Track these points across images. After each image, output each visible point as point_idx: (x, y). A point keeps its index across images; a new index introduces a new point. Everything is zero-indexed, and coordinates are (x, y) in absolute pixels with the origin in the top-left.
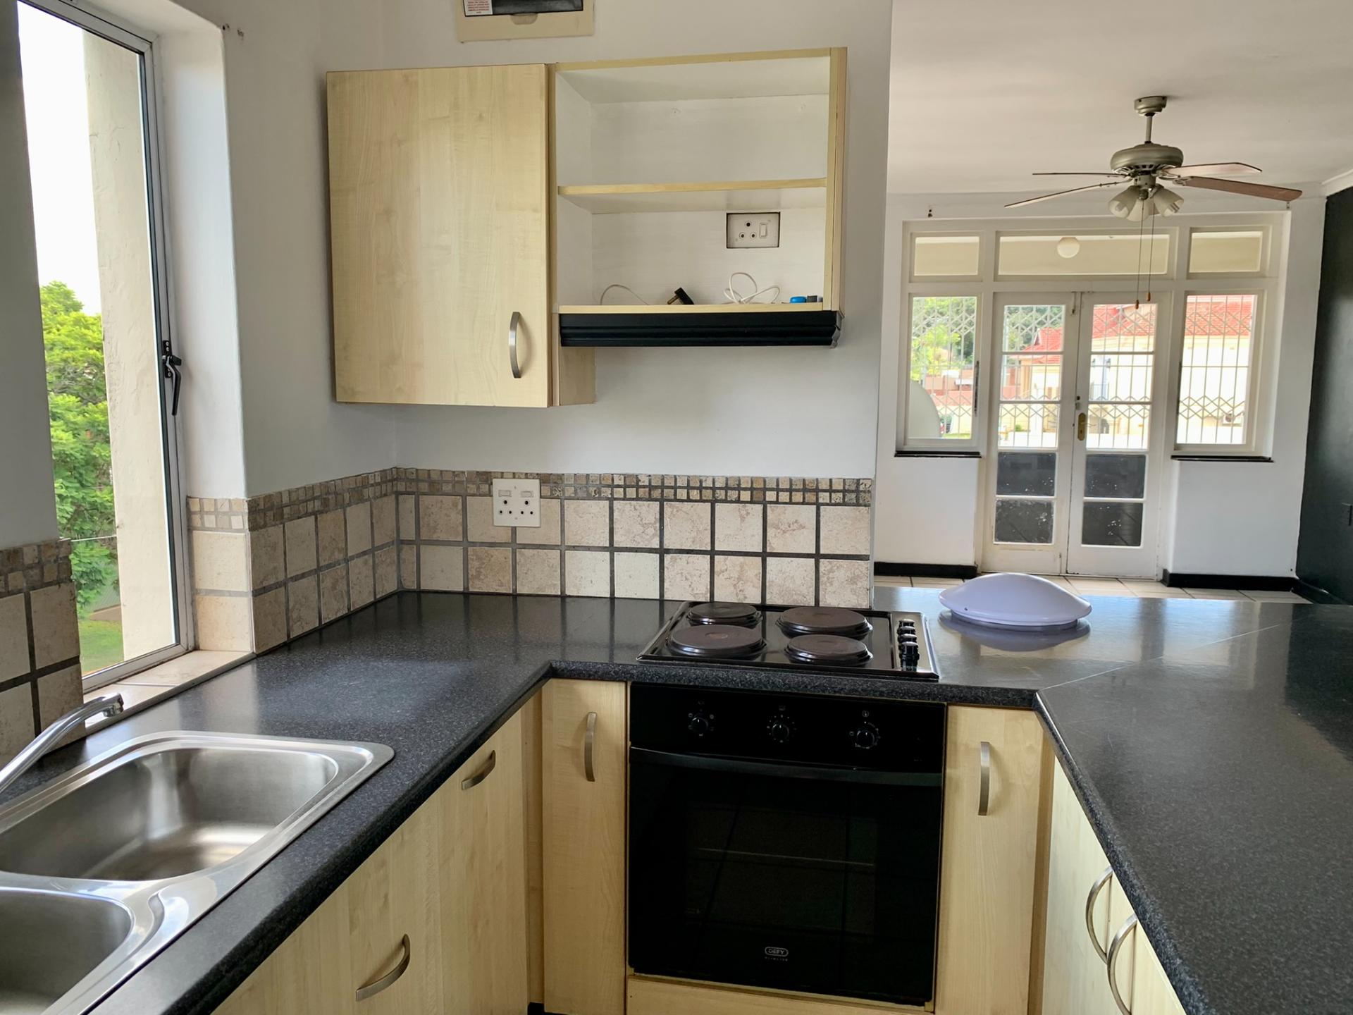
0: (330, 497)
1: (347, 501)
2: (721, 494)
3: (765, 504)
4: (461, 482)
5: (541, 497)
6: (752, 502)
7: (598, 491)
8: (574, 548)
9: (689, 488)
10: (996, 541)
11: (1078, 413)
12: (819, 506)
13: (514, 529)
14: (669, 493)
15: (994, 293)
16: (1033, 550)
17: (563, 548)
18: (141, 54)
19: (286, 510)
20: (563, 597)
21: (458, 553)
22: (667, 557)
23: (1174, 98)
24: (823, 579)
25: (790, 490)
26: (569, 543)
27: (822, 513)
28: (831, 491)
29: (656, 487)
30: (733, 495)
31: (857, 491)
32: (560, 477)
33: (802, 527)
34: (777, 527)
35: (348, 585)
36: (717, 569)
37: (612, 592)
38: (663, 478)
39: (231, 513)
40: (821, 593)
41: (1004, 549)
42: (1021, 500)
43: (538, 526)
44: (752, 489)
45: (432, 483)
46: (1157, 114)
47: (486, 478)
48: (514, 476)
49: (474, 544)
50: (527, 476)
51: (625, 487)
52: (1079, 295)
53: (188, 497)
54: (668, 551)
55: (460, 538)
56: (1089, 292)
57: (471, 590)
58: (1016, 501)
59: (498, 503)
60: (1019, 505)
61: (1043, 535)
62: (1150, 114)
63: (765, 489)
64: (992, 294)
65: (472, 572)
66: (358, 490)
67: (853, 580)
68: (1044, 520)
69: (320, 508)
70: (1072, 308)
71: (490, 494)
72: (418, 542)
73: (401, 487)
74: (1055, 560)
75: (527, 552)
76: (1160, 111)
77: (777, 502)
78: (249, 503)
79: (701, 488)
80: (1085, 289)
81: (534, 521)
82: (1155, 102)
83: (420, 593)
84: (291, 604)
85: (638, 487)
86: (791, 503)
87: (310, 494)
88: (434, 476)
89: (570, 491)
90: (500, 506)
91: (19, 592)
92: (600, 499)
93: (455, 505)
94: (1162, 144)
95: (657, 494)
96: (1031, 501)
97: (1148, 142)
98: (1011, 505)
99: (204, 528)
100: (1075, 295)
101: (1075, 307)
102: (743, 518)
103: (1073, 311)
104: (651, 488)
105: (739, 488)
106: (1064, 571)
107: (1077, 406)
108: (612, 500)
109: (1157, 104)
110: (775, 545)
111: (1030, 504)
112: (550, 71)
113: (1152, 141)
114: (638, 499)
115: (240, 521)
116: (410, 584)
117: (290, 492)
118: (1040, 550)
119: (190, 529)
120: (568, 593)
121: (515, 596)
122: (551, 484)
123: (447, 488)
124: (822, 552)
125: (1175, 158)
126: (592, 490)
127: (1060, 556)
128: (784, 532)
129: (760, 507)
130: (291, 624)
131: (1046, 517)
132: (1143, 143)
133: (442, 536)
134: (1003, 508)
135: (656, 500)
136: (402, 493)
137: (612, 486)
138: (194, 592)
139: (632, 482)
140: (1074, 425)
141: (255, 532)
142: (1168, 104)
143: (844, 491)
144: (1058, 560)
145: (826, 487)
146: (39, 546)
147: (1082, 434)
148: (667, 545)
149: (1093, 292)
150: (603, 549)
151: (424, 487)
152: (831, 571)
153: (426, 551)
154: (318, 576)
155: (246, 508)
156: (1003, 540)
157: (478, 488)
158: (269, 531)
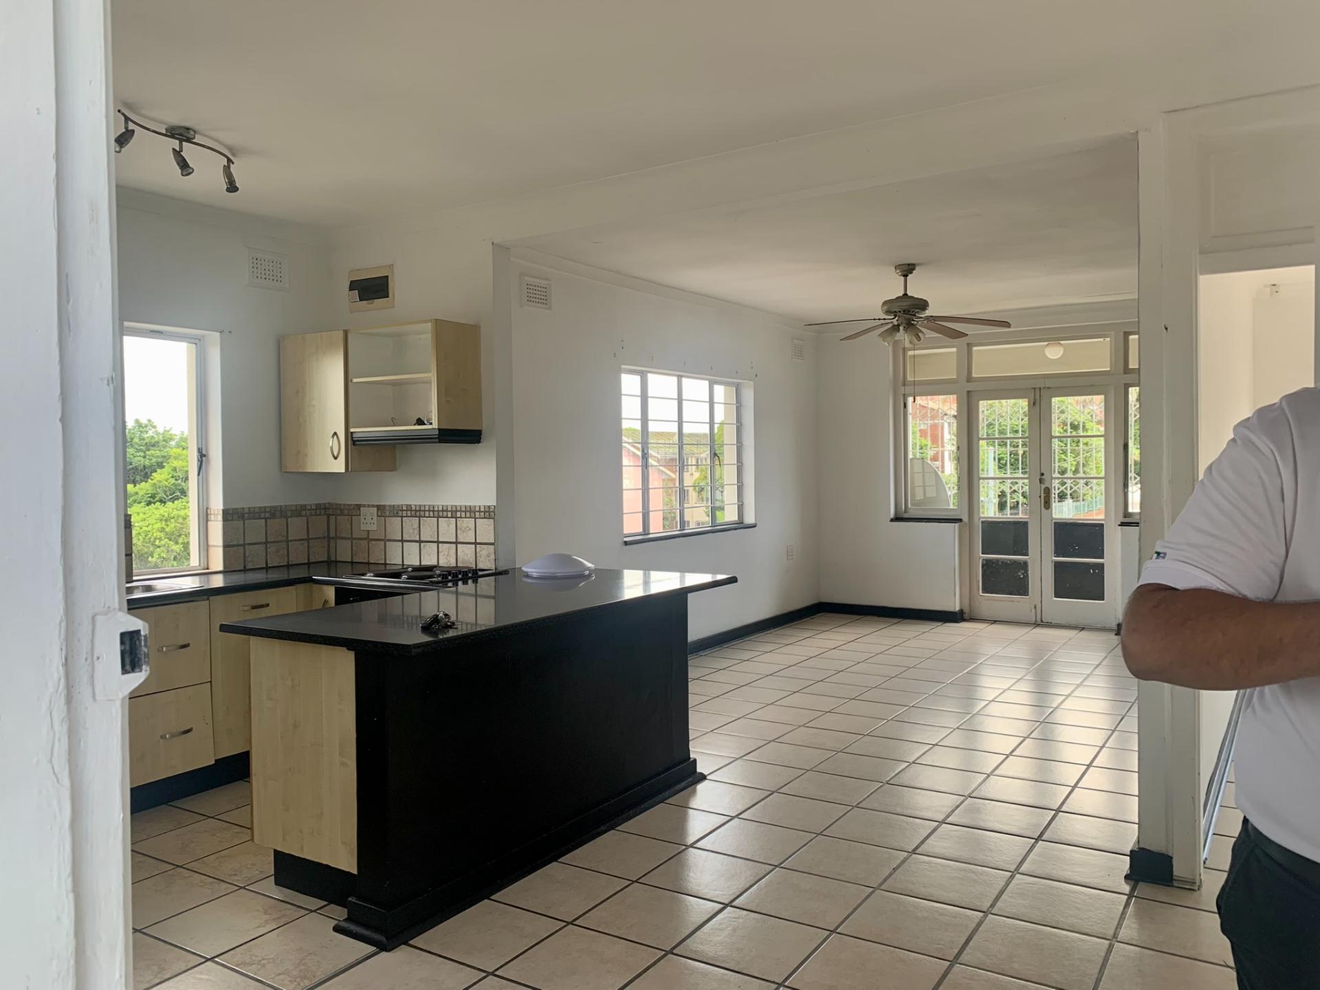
0: (276, 512)
1: (290, 515)
2: (441, 514)
3: (456, 518)
4: (350, 509)
5: (378, 516)
6: (452, 517)
7: (397, 513)
8: (389, 540)
9: (429, 511)
10: (983, 593)
11: (1043, 486)
12: (475, 518)
13: (368, 531)
14: (422, 513)
15: (968, 392)
16: (1013, 601)
17: (386, 540)
18: (196, 344)
19: (246, 515)
20: (385, 564)
21: (349, 541)
22: (422, 544)
23: (919, 264)
24: (478, 555)
25: (465, 512)
26: (388, 538)
27: (477, 523)
28: (480, 511)
29: (418, 511)
30: (445, 514)
31: (489, 512)
32: (384, 506)
33: (470, 529)
34: (461, 529)
35: (288, 552)
36: (440, 550)
37: (403, 562)
38: (420, 506)
39: (218, 514)
40: (478, 562)
41: (988, 600)
42: (1001, 559)
43: (375, 529)
44: (452, 511)
45: (341, 510)
46: (910, 276)
47: (359, 506)
48: (369, 506)
49: (355, 539)
50: (373, 506)
51: (407, 510)
52: (1038, 391)
53: (207, 508)
54: (423, 542)
55: (350, 536)
56: (1044, 388)
57: (354, 561)
58: (998, 560)
59: (362, 517)
60: (1000, 563)
61: (1020, 588)
62: (905, 276)
63: (456, 511)
64: (965, 393)
65: (354, 552)
66: (299, 511)
67: (488, 556)
68: (1022, 576)
69: (269, 516)
70: (1032, 401)
71: (360, 515)
72: (336, 538)
73: (331, 512)
74: (1031, 611)
75: (373, 542)
76: (911, 273)
77: (461, 517)
78: (223, 510)
79: (433, 511)
80: (1042, 386)
81: (374, 527)
82: (905, 268)
83: (336, 562)
84: (247, 554)
85: (411, 511)
86: (466, 517)
87: (263, 510)
88: (342, 507)
89: (388, 513)
90: (362, 520)
92: (398, 517)
93: (348, 520)
94: (916, 297)
95: (418, 514)
96: (1010, 560)
97: (905, 294)
98: (993, 563)
99: (210, 521)
100: (1035, 391)
101: (1035, 399)
102: (448, 525)
103: (1034, 404)
104: (416, 511)
105: (447, 511)
106: (1039, 620)
107: (1041, 481)
108: (402, 517)
109: (907, 270)
110: (461, 539)
111: (1009, 562)
112: (346, 333)
113: (908, 293)
114: (411, 516)
115: (220, 517)
116: (333, 559)
117: (249, 508)
118: (1019, 602)
119: (207, 521)
120: (387, 562)
121: (369, 563)
122: (380, 508)
123: (346, 512)
124: (477, 541)
125: (923, 305)
126: (395, 512)
127: (1035, 608)
128: (464, 532)
129: (454, 519)
130: (247, 562)
131: (1023, 574)
132: (901, 295)
133: (343, 535)
134: (987, 565)
135: (416, 517)
136: (331, 515)
137: (402, 510)
138: (208, 546)
139: (409, 508)
140: (1040, 497)
141: (226, 523)
142: (917, 268)
143: (485, 512)
144: (1033, 611)
145: (477, 509)
147: (1047, 504)
148: (422, 539)
149: (1049, 388)
150: (399, 541)
151: (338, 512)
152: (481, 551)
153: (338, 541)
154: (266, 546)
155: (221, 512)
156: (986, 593)
157: (357, 512)
158: (235, 522)
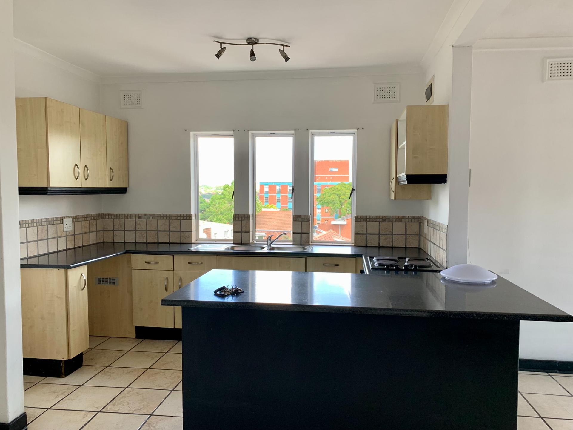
0: (386, 219)
1: (394, 221)
6: (439, 231)
18: (353, 136)
19: (367, 219)
26: (428, 239)
35: (392, 240)
43: (427, 233)
48: (426, 219)
49: (424, 237)
54: (434, 244)
57: (423, 250)
65: (423, 245)
69: (382, 221)
72: (422, 235)
73: (421, 221)
84: (368, 239)
87: (379, 217)
89: (429, 224)
90: (425, 227)
91: (300, 221)
92: (430, 227)
102: (438, 235)
105: (438, 226)
112: (397, 121)
116: (421, 247)
117: (370, 216)
120: (428, 253)
121: (425, 252)
122: (428, 221)
130: (367, 243)
135: (433, 228)
136: (421, 223)
141: (356, 222)
146: (304, 216)
148: (434, 242)
150: (430, 241)
154: (379, 236)
155: (354, 217)
157: (424, 222)
158: (361, 223)
